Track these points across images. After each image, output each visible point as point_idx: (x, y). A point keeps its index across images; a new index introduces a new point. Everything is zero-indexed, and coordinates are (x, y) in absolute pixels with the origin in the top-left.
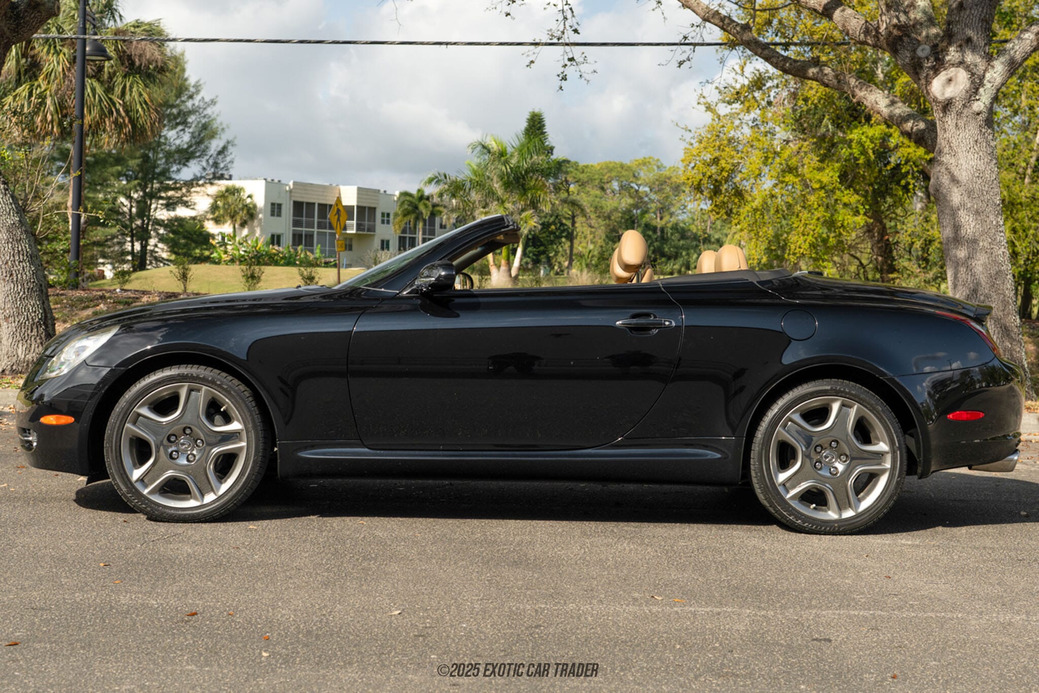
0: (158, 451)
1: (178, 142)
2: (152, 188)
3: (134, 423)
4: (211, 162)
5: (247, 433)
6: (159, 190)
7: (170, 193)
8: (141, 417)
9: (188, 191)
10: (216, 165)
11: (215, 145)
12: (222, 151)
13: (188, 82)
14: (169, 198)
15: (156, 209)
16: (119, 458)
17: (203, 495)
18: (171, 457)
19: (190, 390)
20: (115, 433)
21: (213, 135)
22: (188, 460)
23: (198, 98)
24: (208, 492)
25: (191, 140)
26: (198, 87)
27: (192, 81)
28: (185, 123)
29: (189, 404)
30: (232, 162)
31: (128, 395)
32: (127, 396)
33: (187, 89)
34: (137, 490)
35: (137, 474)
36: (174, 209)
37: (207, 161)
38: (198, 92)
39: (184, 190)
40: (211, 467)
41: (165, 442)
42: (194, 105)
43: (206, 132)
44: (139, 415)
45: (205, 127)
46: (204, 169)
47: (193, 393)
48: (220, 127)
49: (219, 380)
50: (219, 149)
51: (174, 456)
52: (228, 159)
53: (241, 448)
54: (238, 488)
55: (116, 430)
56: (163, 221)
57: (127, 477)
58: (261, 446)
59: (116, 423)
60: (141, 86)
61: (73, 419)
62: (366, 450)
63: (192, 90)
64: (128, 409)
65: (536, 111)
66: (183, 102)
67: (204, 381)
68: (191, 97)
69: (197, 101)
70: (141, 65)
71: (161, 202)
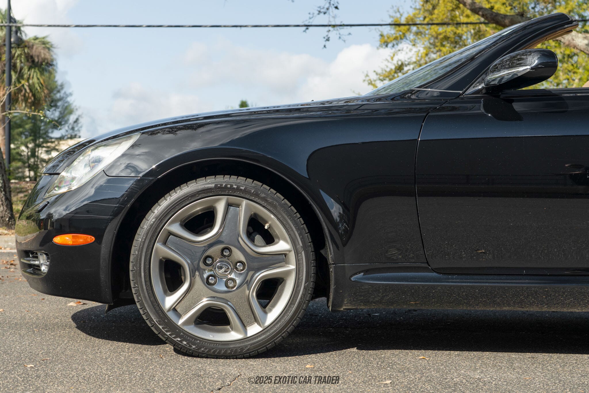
0: (193, 275)
1: (52, 116)
2: (39, 142)
3: (165, 243)
4: (70, 127)
5: (297, 253)
6: (43, 143)
7: (49, 144)
8: (171, 236)
9: (59, 143)
10: (73, 129)
11: (72, 118)
12: (76, 121)
13: (57, 83)
14: (48, 147)
15: (41, 153)
16: (148, 283)
17: (244, 327)
18: (208, 283)
19: (229, 205)
20: (144, 254)
21: (71, 112)
22: (227, 286)
23: (62, 92)
24: (251, 324)
25: (59, 116)
26: (62, 86)
27: (59, 83)
28: (56, 106)
29: (227, 220)
30: (81, 127)
31: (158, 210)
32: (156, 211)
33: (56, 87)
34: (169, 320)
35: (170, 301)
36: (50, 154)
37: (68, 127)
38: (62, 88)
39: (56, 143)
40: (254, 294)
41: (202, 265)
42: (60, 96)
43: (67, 111)
44: (170, 233)
45: (66, 108)
46: (67, 131)
47: (232, 208)
48: (75, 108)
49: (263, 192)
50: (75, 119)
51: (210, 281)
52: (79, 125)
53: (288, 273)
54: (287, 318)
55: (144, 250)
56: (45, 160)
57: (159, 305)
58: (313, 270)
59: (144, 242)
60: (39, 74)
61: (93, 238)
62: (434, 274)
63: (59, 87)
64: (158, 226)
65: (244, 100)
66: (55, 94)
67: (245, 194)
68: (59, 91)
69: (62, 94)
70: (38, 62)
71: (44, 149)
